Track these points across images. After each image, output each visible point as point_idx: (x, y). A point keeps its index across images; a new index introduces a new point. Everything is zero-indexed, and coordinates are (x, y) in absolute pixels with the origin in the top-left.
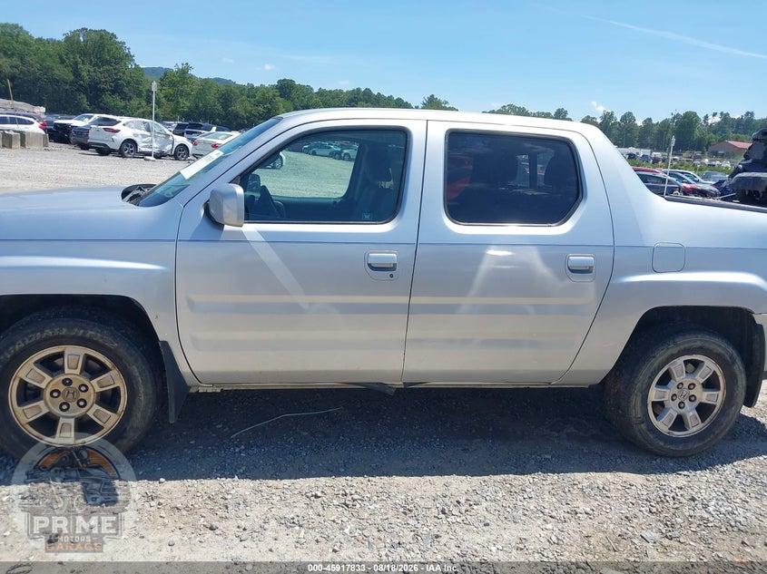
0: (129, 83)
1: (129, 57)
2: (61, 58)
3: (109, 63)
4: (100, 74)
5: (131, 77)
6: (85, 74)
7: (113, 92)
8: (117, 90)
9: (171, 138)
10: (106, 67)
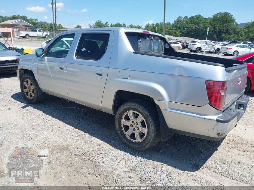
0: (232, 29)
1: (234, 20)
2: (211, 23)
3: (226, 23)
4: (223, 27)
5: (233, 27)
6: (217, 28)
7: (226, 33)
8: (227, 32)
9: (214, 46)
10: (225, 24)
